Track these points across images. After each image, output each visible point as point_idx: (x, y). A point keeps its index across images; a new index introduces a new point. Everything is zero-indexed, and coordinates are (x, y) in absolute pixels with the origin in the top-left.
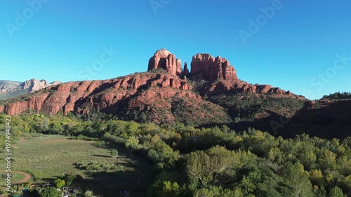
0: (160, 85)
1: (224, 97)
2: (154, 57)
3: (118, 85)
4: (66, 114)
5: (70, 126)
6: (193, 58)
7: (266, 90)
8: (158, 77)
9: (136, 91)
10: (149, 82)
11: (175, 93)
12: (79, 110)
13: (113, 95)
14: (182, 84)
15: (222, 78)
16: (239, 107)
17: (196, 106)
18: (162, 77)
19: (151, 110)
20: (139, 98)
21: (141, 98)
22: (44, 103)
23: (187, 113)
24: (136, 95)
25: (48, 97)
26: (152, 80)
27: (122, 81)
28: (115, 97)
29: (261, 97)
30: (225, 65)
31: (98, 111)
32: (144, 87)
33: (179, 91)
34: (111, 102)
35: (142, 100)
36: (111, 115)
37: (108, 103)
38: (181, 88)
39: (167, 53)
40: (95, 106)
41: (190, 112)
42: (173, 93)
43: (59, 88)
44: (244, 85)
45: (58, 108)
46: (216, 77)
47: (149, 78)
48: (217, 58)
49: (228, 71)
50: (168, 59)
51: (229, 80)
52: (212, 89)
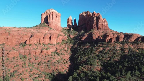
7: (133, 39)
15: (95, 29)
30: (98, 18)
46: (91, 28)
49: (101, 23)
50: (50, 15)
51: (101, 31)
52: (84, 38)
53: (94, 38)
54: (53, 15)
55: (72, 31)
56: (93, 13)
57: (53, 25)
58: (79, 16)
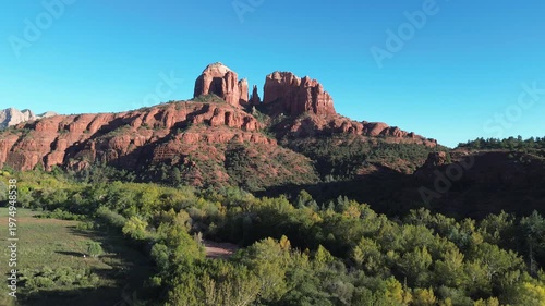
0: (208, 123)
1: (314, 141)
2: (203, 75)
3: (138, 122)
4: (50, 170)
5: (46, 193)
6: (268, 79)
7: (377, 131)
8: (205, 109)
9: (168, 131)
10: (190, 118)
11: (232, 135)
12: (72, 162)
13: (129, 138)
14: (246, 120)
15: (311, 111)
16: (334, 157)
17: (264, 157)
18: (212, 109)
19: (190, 163)
20: (171, 144)
21: (175, 145)
22: (12, 150)
23: (250, 169)
24: (168, 138)
25: (19, 141)
26: (196, 113)
27: (146, 116)
28: (132, 142)
29: (370, 142)
30: (315, 90)
31: (104, 165)
32: (182, 126)
33: (240, 133)
34: (125, 151)
35: (177, 147)
36: (123, 172)
37: (119, 152)
38: (244, 127)
39: (223, 70)
40: (99, 156)
41: (255, 166)
42: (229, 135)
43: (38, 126)
44: (344, 123)
45: (35, 159)
46: (301, 110)
47: (191, 111)
48: (304, 80)
49: (321, 101)
50: (226, 79)
51: (322, 115)
52: (295, 129)
53: (320, 127)
54: (233, 80)
55: (257, 114)
58: (267, 81)
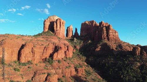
6: (82, 24)
15: (106, 39)
30: (108, 28)
39: (56, 18)
46: (100, 39)
49: (111, 34)
50: (56, 22)
51: (113, 42)
52: (98, 49)
54: (60, 23)
55: (76, 42)
56: (102, 22)
57: (61, 34)
58: (81, 26)
